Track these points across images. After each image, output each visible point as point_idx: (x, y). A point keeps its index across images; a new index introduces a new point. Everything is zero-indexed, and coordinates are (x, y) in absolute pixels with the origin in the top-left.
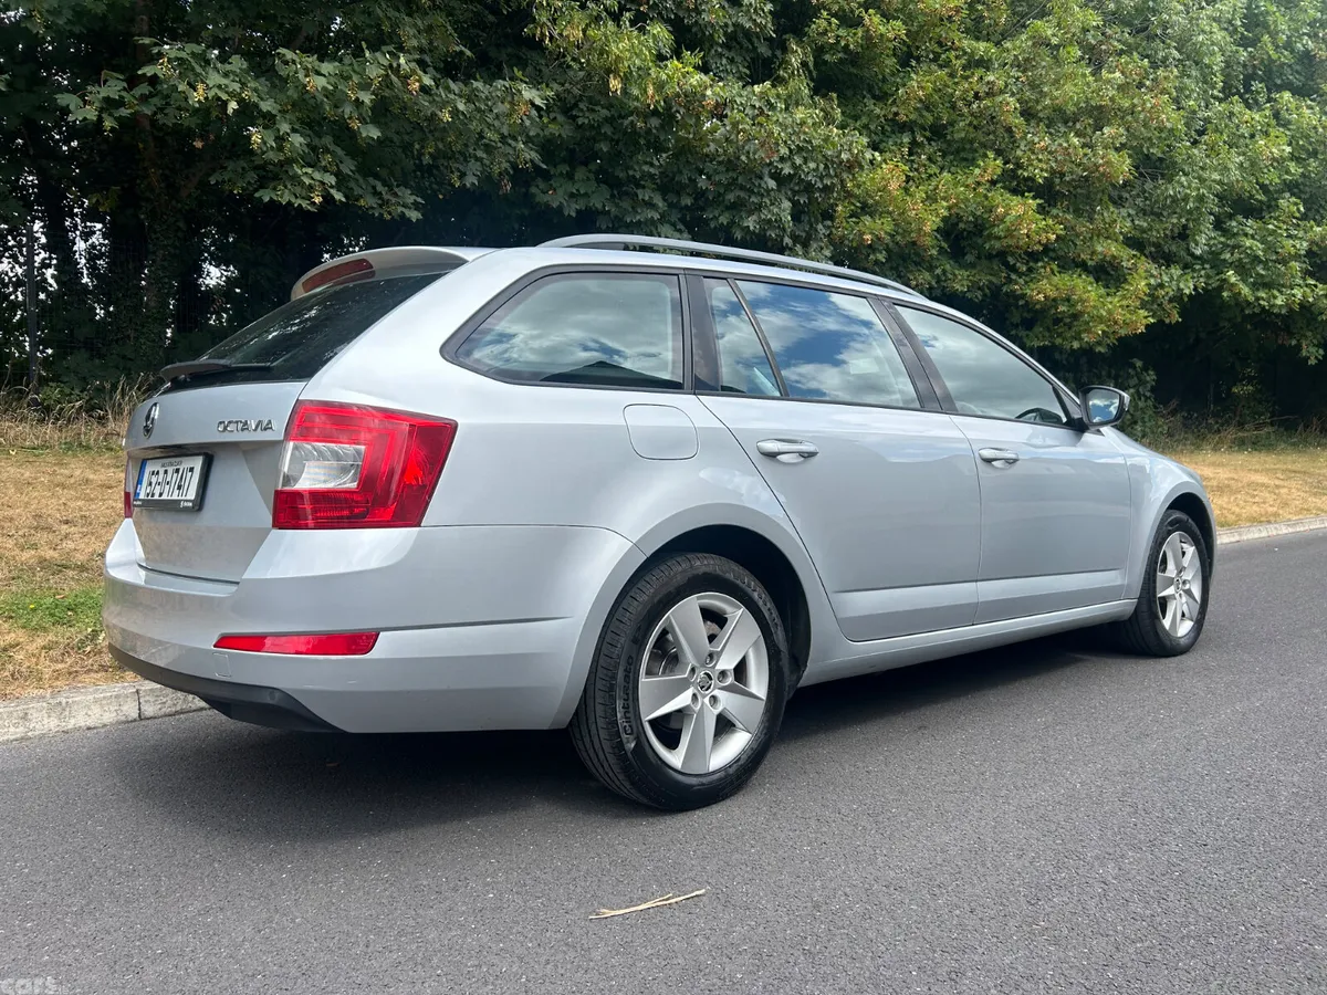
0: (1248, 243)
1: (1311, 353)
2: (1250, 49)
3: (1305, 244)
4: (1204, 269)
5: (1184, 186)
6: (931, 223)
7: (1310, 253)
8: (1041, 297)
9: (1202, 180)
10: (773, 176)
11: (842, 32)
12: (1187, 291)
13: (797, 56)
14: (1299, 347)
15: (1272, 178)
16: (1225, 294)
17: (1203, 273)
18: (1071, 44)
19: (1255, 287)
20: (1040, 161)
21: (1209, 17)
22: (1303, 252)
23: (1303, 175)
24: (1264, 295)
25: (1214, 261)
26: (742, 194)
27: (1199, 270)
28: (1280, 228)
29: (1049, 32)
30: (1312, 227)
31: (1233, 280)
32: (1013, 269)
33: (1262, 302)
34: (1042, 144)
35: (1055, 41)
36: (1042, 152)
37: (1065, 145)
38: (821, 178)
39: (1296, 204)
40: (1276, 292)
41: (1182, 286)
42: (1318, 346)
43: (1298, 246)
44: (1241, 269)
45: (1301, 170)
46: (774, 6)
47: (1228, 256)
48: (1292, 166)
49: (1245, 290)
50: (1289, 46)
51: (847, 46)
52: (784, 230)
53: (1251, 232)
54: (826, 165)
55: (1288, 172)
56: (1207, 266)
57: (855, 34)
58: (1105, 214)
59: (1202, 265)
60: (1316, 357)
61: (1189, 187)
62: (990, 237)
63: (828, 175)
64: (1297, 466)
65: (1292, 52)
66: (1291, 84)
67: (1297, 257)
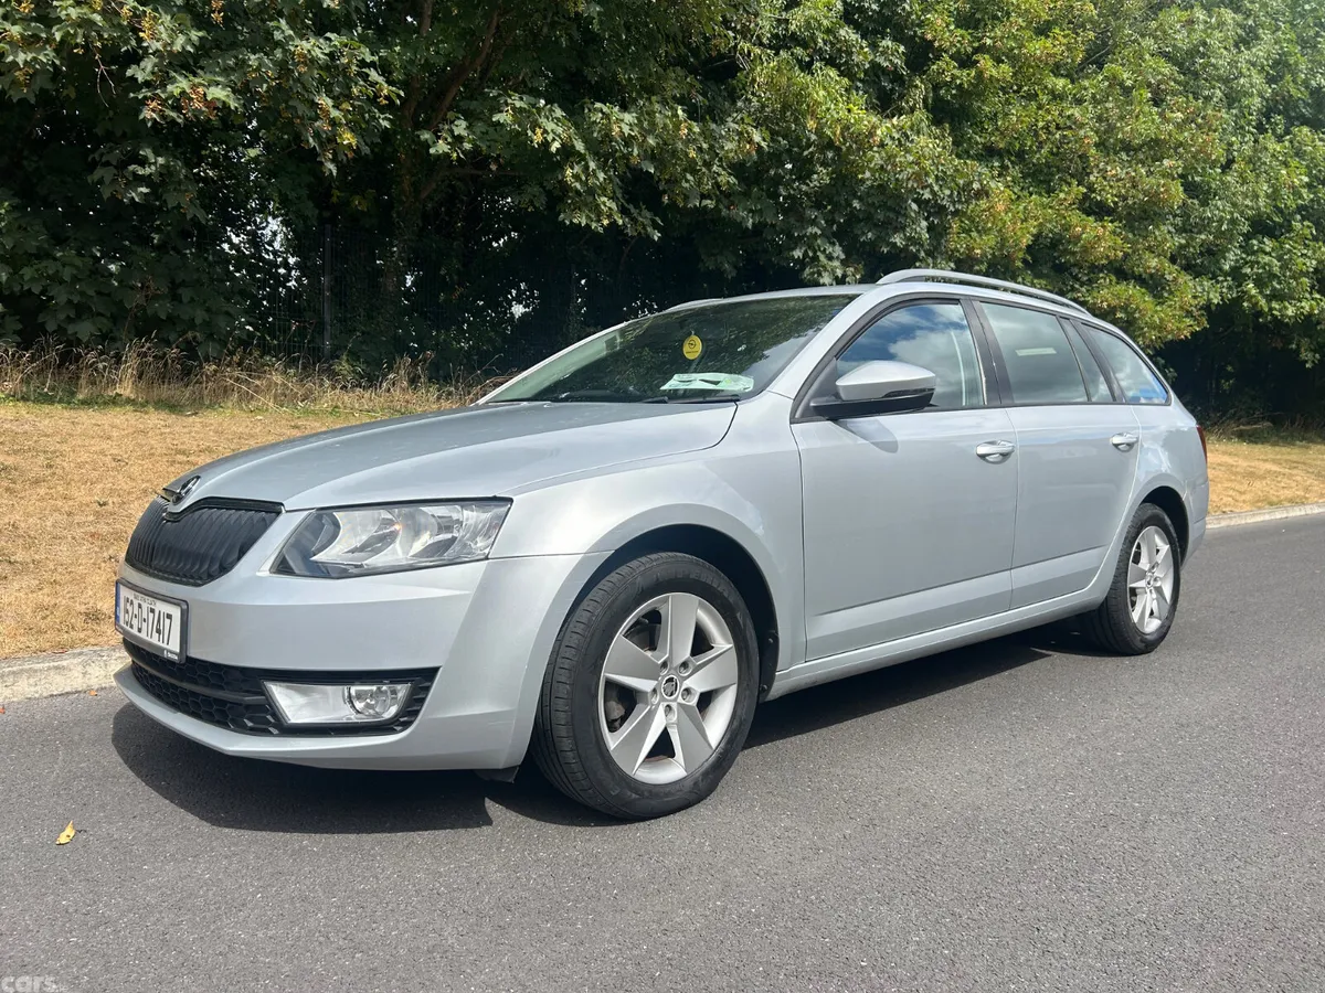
0: (1267, 259)
1: (1309, 358)
2: (1273, 86)
3: (1314, 262)
4: (1226, 280)
5: (1219, 209)
6: (1026, 240)
7: (1316, 270)
8: (1105, 304)
9: (1234, 205)
10: (915, 201)
11: (956, 72)
12: (1215, 301)
13: (920, 90)
14: (1297, 351)
15: (1290, 202)
16: (1245, 304)
17: (1225, 284)
18: (1141, 87)
19: (1270, 299)
20: (1111, 187)
21: (1248, 62)
22: (1312, 270)
23: (1312, 200)
24: (1277, 307)
25: (1237, 275)
26: (892, 215)
27: (1222, 281)
28: (1295, 248)
29: (1125, 76)
30: (1320, 248)
31: (1253, 292)
32: (1076, 279)
33: (1274, 312)
34: (1114, 172)
35: (1129, 83)
36: (1113, 178)
37: (1133, 174)
38: (954, 203)
39: (1308, 227)
40: (1287, 304)
41: (1211, 296)
42: (1315, 351)
43: (1308, 264)
44: (1259, 283)
45: (1312, 196)
46: (906, 48)
47: (1249, 270)
48: (1304, 192)
49: (1263, 302)
50: (1306, 83)
51: (961, 84)
52: (922, 246)
53: (1268, 249)
54: (959, 193)
55: (1301, 197)
56: (1229, 278)
57: (968, 75)
58: (1157, 233)
59: (1225, 277)
60: (1313, 362)
61: (1224, 211)
62: (1066, 251)
63: (960, 201)
64: (1294, 457)
65: (1307, 88)
66: (1303, 115)
67: (1306, 274)
